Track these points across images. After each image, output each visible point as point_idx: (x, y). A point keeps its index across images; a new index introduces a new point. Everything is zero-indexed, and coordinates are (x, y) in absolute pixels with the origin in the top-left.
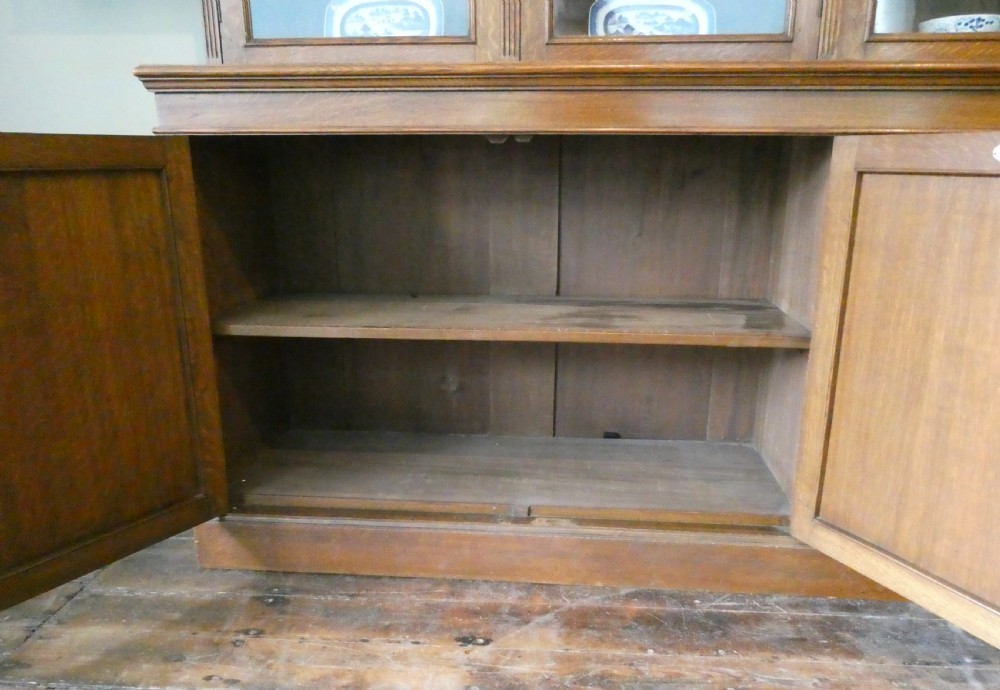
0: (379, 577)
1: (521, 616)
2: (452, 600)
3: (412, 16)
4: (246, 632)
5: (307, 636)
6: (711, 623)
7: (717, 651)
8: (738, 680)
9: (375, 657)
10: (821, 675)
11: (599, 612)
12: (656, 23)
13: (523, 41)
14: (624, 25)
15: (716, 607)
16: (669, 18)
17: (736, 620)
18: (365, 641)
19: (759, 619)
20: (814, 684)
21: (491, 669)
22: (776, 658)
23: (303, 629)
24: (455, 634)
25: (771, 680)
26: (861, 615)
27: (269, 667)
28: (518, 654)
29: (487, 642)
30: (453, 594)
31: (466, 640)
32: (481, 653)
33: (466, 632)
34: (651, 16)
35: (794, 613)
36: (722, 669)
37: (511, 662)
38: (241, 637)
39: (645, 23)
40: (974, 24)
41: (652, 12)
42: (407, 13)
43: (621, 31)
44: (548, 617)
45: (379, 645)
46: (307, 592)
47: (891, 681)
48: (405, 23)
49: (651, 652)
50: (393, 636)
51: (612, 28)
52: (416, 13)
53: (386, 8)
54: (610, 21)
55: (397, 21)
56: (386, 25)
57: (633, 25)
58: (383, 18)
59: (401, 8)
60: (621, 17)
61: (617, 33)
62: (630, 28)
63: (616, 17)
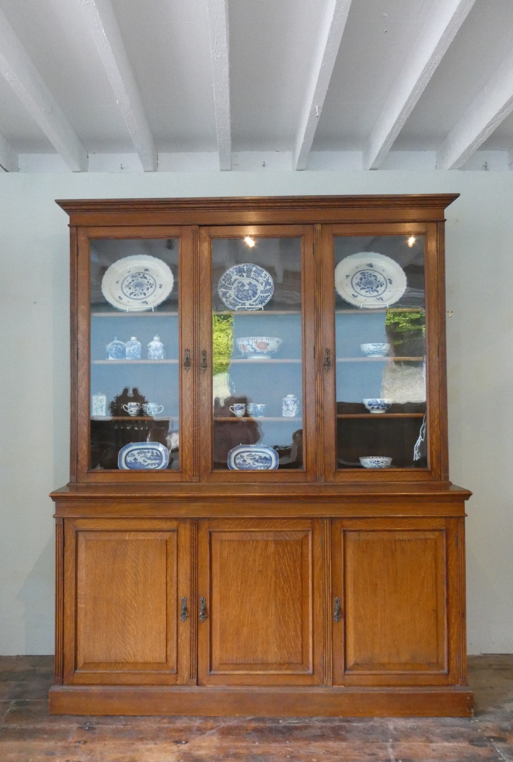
0: (135, 716)
1: (201, 731)
2: (170, 725)
3: (155, 454)
4: (79, 742)
5: (106, 743)
6: (285, 730)
7: (285, 742)
8: (292, 752)
9: (138, 750)
10: (327, 749)
11: (237, 728)
12: (255, 458)
13: (201, 472)
14: (242, 459)
15: (289, 723)
16: (260, 457)
17: (296, 728)
18: (132, 744)
19: (306, 727)
20: (324, 753)
21: (188, 753)
22: (310, 743)
23: (105, 740)
24: (172, 740)
25: (305, 752)
26: (351, 724)
27: (93, 756)
28: (200, 747)
29: (186, 742)
30: (170, 723)
31: (177, 742)
32: (184, 747)
33: (177, 739)
34: (254, 455)
35: (323, 724)
36: (286, 749)
37: (198, 750)
38: (78, 744)
39: (251, 459)
40: (376, 463)
41: (253, 453)
42: (153, 453)
43: (241, 462)
44: (214, 731)
45: (140, 746)
46: (102, 724)
47: (355, 750)
48: (152, 457)
49: (257, 743)
50: (145, 742)
51: (238, 461)
52: (156, 453)
53: (144, 451)
54: (237, 458)
55: (149, 456)
56: (144, 458)
57: (246, 459)
58: (143, 455)
59: (150, 451)
60: (241, 456)
61: (239, 464)
62: (244, 461)
63: (239, 456)
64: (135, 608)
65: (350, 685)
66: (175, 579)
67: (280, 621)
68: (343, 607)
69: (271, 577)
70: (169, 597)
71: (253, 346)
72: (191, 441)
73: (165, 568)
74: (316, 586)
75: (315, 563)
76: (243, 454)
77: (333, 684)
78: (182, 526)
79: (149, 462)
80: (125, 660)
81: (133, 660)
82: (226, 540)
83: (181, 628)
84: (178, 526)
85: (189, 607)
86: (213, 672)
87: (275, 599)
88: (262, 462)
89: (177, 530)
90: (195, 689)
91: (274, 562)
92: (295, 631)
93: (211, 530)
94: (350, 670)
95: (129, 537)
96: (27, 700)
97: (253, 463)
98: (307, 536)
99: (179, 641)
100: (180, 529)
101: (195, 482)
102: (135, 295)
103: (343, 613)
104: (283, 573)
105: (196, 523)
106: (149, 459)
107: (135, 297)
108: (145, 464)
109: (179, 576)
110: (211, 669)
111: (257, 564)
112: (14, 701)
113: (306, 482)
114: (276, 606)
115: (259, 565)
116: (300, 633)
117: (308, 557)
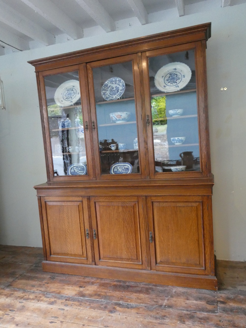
0: (73, 275)
1: (93, 283)
2: (83, 280)
3: (82, 168)
4: (46, 283)
5: (55, 284)
6: (126, 287)
7: (123, 292)
8: (122, 296)
9: (64, 288)
10: (138, 297)
11: (107, 284)
12: (123, 169)
13: (96, 176)
14: (117, 169)
15: (130, 284)
16: (125, 168)
17: (131, 286)
18: (64, 286)
19: (136, 287)
20: (136, 299)
21: (82, 292)
22: (133, 294)
23: (55, 283)
24: (80, 286)
25: (128, 297)
26: (157, 287)
27: (47, 289)
28: (88, 290)
29: (84, 287)
30: (83, 279)
31: (80, 287)
32: (81, 289)
33: (81, 286)
34: (122, 167)
35: (144, 286)
36: (121, 295)
37: (86, 291)
38: (45, 284)
39: (121, 169)
41: (122, 166)
42: (81, 167)
43: (116, 170)
44: (98, 284)
45: (66, 287)
46: (59, 277)
47: (150, 299)
49: (111, 291)
50: (69, 285)
51: (115, 170)
52: (83, 168)
53: (78, 167)
54: (115, 169)
55: (80, 169)
56: (78, 170)
57: (118, 169)
58: (77, 169)
59: (80, 167)
60: (117, 168)
61: (116, 171)
62: (118, 170)
64: (69, 232)
65: (158, 271)
66: (83, 221)
67: (126, 241)
68: (153, 236)
69: (121, 222)
70: (81, 229)
71: (115, 117)
73: (79, 217)
74: (141, 226)
75: (140, 216)
76: (117, 167)
77: (151, 270)
78: (84, 199)
79: (80, 171)
80: (68, 253)
81: (70, 253)
82: (101, 206)
83: (87, 242)
84: (82, 199)
85: (89, 233)
86: (101, 260)
87: (124, 232)
88: (125, 170)
89: (82, 201)
90: (94, 266)
91: (122, 215)
92: (133, 245)
93: (95, 201)
94: (159, 264)
95: (64, 204)
96: (39, 265)
97: (121, 171)
98: (136, 204)
99: (87, 246)
100: (83, 201)
101: (94, 180)
102: (68, 99)
103: (154, 239)
104: (126, 220)
105: (89, 199)
106: (80, 170)
107: (68, 100)
108: (78, 172)
109: (85, 220)
110: (100, 259)
111: (115, 216)
112: (35, 265)
113: (141, 179)
114: (124, 234)
115: (116, 216)
116: (135, 246)
117: (137, 213)
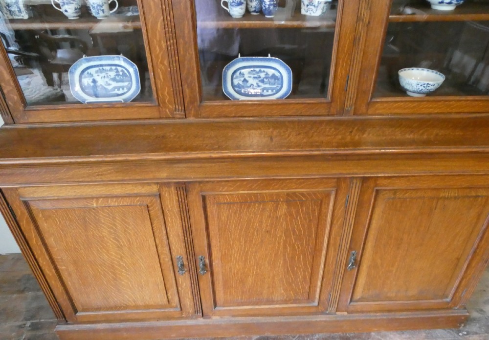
3: (121, 73)
12: (260, 77)
13: (186, 105)
14: (242, 79)
16: (267, 74)
34: (257, 73)
39: (254, 77)
41: (257, 70)
42: (117, 71)
43: (241, 83)
48: (117, 78)
51: (236, 82)
52: (122, 71)
53: (104, 68)
54: (235, 76)
55: (112, 76)
56: (106, 80)
57: (247, 79)
58: (104, 74)
59: (114, 68)
60: (240, 73)
61: (239, 86)
62: (245, 81)
63: (238, 73)
64: (124, 267)
65: (352, 312)
66: (165, 241)
68: (359, 259)
69: (281, 236)
70: (162, 257)
72: (166, 63)
73: (151, 232)
74: (332, 241)
75: (335, 222)
76: (243, 71)
77: (336, 311)
78: (164, 189)
79: (114, 84)
80: (126, 304)
81: (134, 304)
82: (225, 203)
83: (180, 280)
84: (159, 190)
85: (186, 263)
86: (217, 308)
87: (284, 255)
88: (270, 83)
89: (160, 195)
90: (201, 321)
91: (284, 223)
92: (305, 278)
93: (204, 194)
95: (97, 204)
97: (257, 84)
99: (180, 289)
100: (163, 193)
101: (180, 118)
103: (358, 264)
104: (294, 231)
105: (184, 188)
106: (114, 80)
108: (110, 88)
109: (171, 238)
110: (215, 306)
111: (264, 225)
113: (328, 115)
114: (285, 260)
115: (267, 226)
116: (308, 279)
117: (326, 216)
